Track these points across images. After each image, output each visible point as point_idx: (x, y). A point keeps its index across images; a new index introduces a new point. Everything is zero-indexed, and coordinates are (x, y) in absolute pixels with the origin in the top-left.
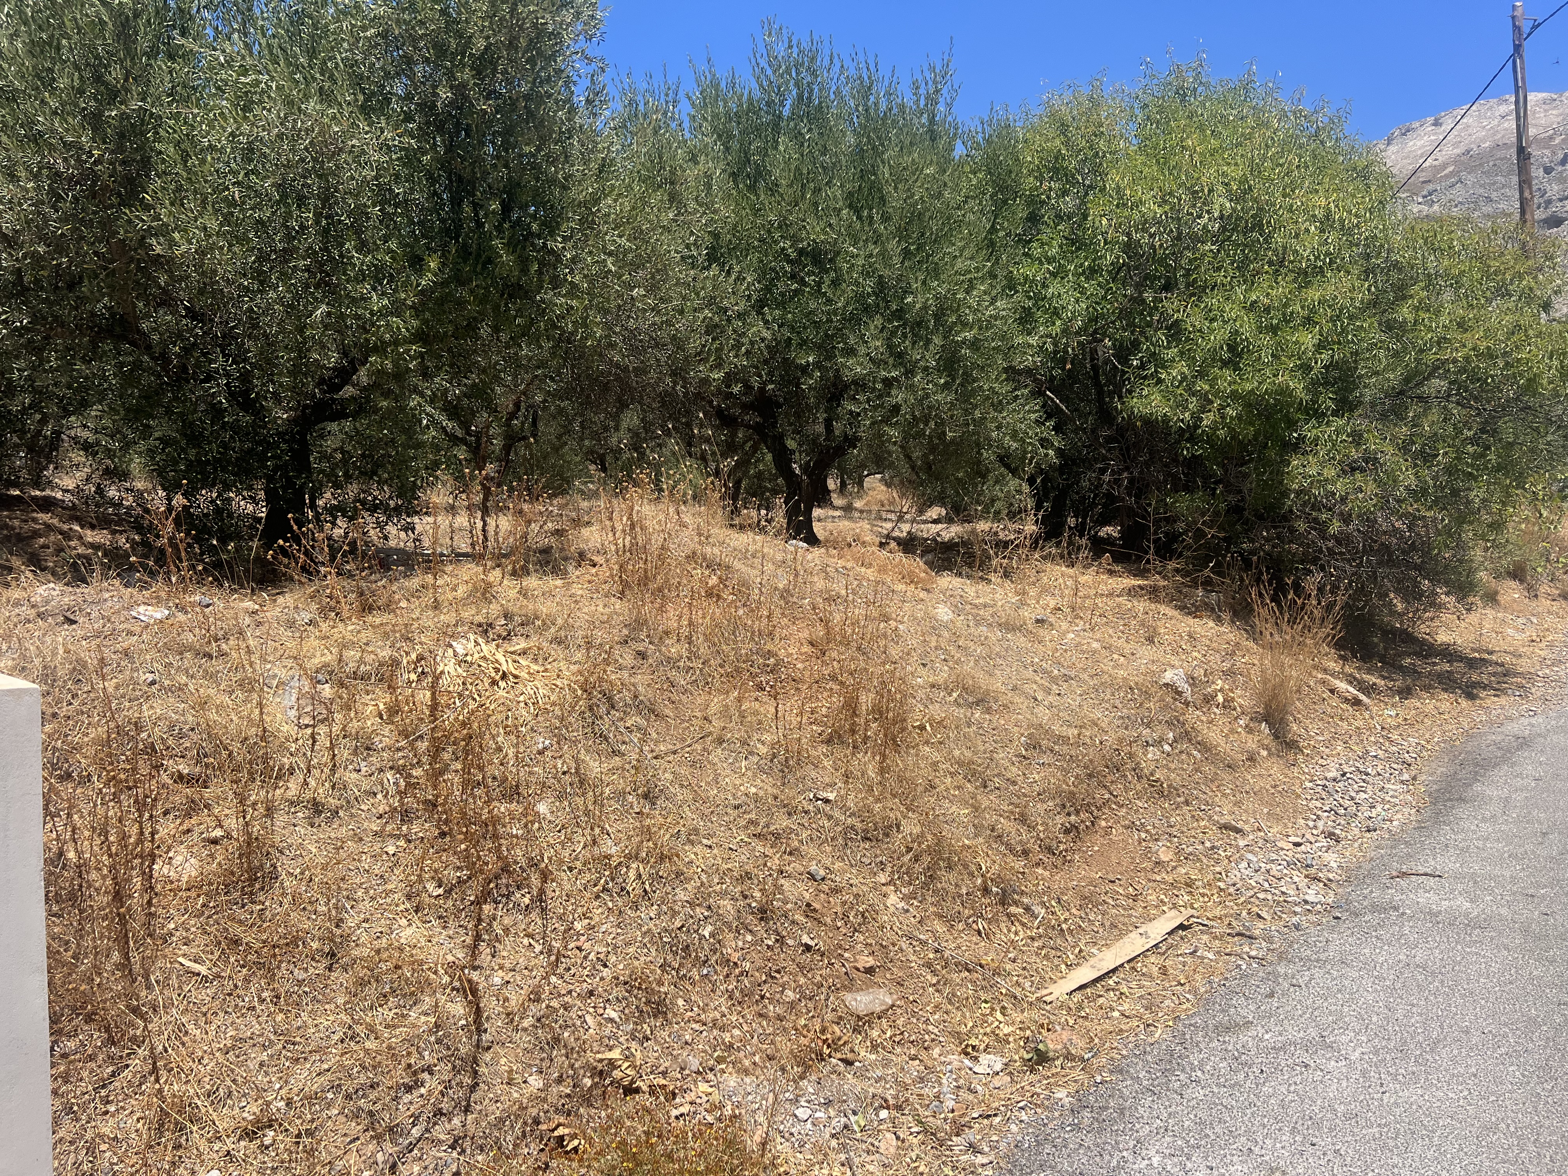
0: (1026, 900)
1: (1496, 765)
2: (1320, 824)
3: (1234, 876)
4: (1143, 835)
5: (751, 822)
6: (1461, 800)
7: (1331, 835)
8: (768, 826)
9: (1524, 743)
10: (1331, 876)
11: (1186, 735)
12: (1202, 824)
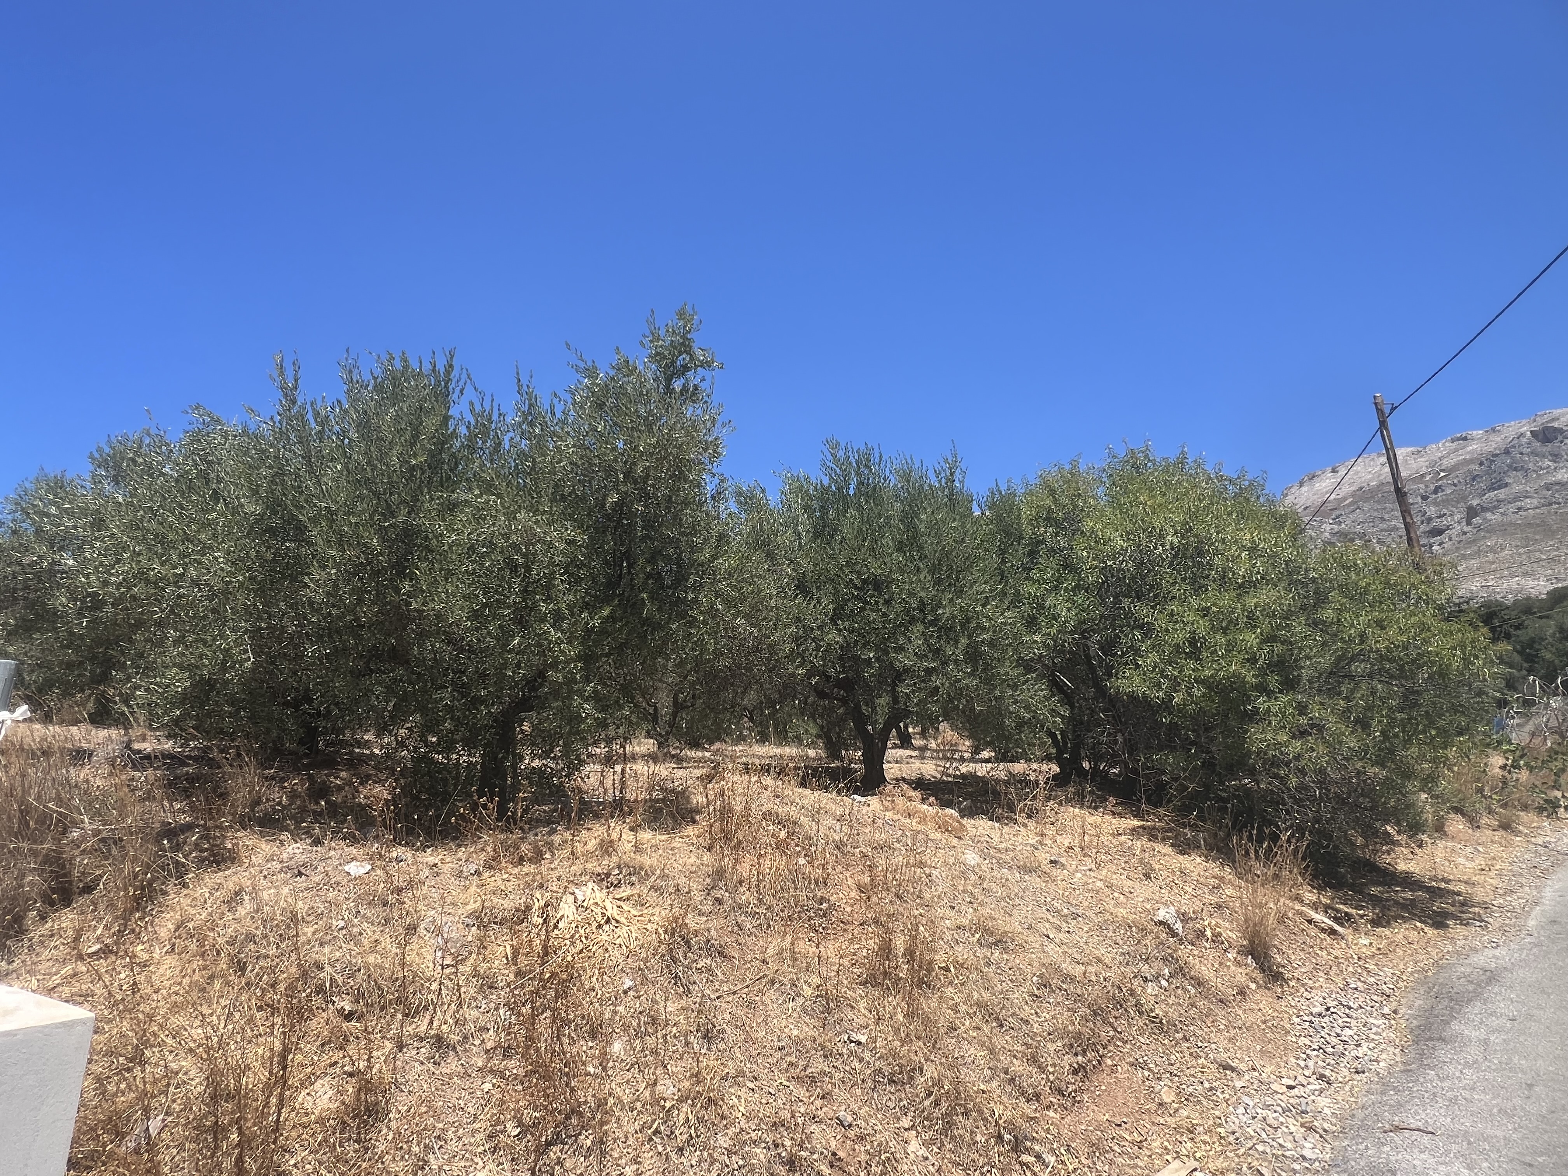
0: (1037, 1148)
1: (1470, 1001)
2: (1311, 1063)
3: (1233, 1124)
4: (1146, 1073)
5: (791, 1064)
6: (1442, 1039)
7: (1322, 1077)
8: (805, 1070)
9: (1492, 977)
10: (1326, 1126)
11: (1181, 971)
12: (1200, 1061)
